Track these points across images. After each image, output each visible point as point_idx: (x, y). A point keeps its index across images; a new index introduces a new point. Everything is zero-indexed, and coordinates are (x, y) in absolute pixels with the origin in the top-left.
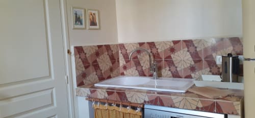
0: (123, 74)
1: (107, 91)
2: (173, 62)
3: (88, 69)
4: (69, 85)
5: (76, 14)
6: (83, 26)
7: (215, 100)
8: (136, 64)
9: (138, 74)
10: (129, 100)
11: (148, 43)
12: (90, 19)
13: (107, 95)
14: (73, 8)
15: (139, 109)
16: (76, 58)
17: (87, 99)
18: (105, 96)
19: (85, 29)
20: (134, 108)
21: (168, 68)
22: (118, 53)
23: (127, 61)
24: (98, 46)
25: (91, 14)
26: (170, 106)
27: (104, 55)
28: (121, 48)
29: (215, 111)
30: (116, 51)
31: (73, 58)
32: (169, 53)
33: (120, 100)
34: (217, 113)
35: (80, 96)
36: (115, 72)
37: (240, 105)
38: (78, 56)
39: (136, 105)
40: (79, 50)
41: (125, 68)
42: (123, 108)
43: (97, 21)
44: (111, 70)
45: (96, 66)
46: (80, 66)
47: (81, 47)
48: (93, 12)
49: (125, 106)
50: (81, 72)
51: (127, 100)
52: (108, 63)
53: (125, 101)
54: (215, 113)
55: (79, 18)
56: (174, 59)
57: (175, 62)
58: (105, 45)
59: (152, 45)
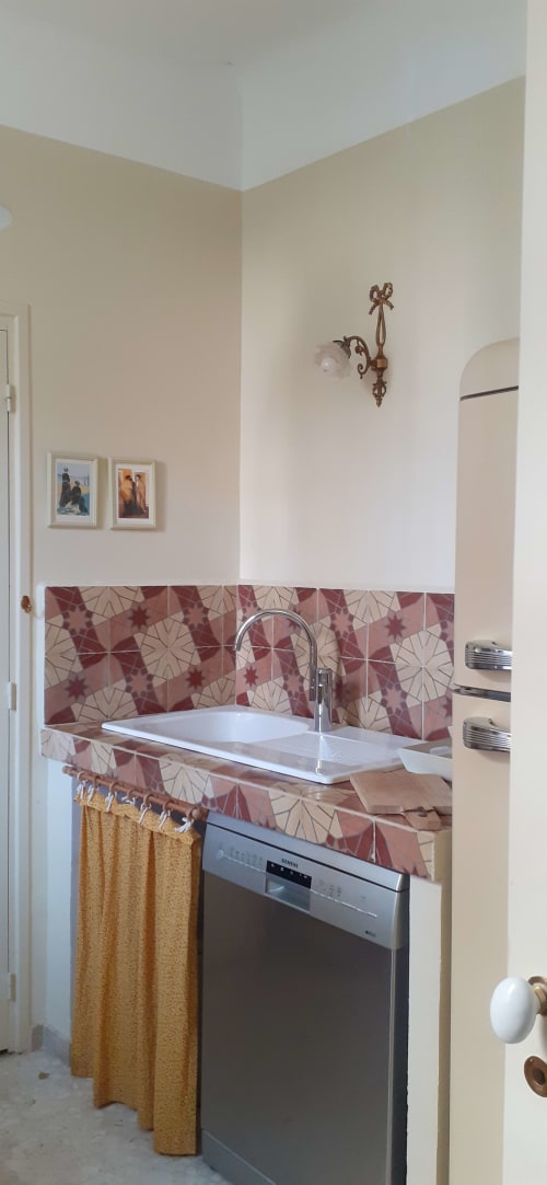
0: (243, 701)
1: (116, 751)
2: (395, 672)
3: (93, 668)
4: (17, 715)
5: (66, 477)
6: (92, 518)
7: (374, 819)
8: (284, 669)
9: (287, 705)
10: (168, 787)
11: (323, 591)
12: (122, 494)
13: (113, 765)
14: (54, 457)
15: (188, 825)
16: (49, 627)
17: (65, 770)
18: (109, 768)
19: (99, 526)
20: (177, 818)
21: (378, 695)
22: (230, 618)
23: (260, 654)
24: (144, 589)
25: (128, 478)
26: (264, 822)
27: (168, 621)
28: (243, 602)
29: (373, 856)
30: (222, 611)
31: (40, 625)
32: (384, 639)
33: (144, 786)
34: (377, 864)
35: (51, 757)
36: (211, 688)
37: (433, 845)
38: (59, 620)
39: (182, 809)
40: (65, 600)
41: (251, 677)
42: (150, 814)
43: (150, 502)
44: (196, 679)
45: (130, 660)
46: (62, 655)
47: (75, 589)
48: (135, 469)
49: (157, 809)
50: (64, 676)
51: (162, 787)
52: (180, 654)
53: (158, 790)
54: (371, 861)
55: (77, 489)
56: (398, 663)
57: (401, 675)
58: (176, 589)
59: (335, 598)
